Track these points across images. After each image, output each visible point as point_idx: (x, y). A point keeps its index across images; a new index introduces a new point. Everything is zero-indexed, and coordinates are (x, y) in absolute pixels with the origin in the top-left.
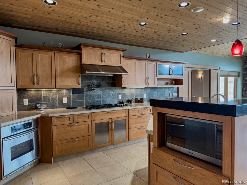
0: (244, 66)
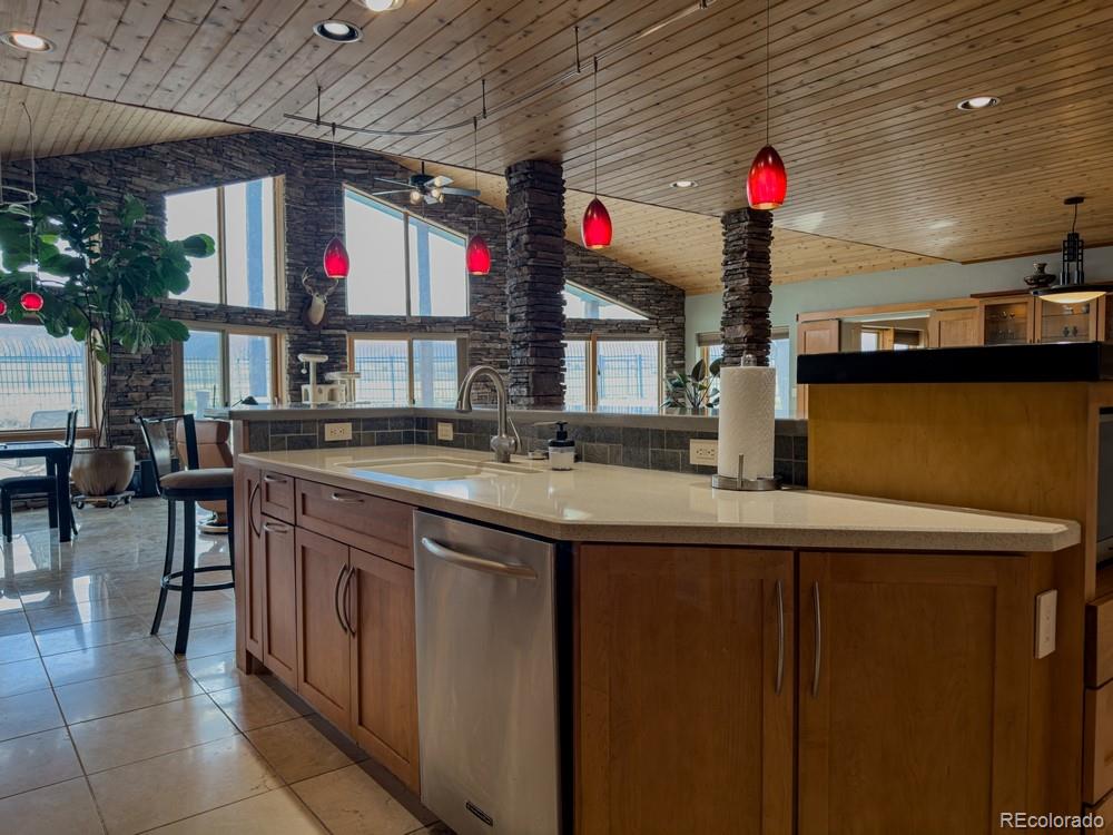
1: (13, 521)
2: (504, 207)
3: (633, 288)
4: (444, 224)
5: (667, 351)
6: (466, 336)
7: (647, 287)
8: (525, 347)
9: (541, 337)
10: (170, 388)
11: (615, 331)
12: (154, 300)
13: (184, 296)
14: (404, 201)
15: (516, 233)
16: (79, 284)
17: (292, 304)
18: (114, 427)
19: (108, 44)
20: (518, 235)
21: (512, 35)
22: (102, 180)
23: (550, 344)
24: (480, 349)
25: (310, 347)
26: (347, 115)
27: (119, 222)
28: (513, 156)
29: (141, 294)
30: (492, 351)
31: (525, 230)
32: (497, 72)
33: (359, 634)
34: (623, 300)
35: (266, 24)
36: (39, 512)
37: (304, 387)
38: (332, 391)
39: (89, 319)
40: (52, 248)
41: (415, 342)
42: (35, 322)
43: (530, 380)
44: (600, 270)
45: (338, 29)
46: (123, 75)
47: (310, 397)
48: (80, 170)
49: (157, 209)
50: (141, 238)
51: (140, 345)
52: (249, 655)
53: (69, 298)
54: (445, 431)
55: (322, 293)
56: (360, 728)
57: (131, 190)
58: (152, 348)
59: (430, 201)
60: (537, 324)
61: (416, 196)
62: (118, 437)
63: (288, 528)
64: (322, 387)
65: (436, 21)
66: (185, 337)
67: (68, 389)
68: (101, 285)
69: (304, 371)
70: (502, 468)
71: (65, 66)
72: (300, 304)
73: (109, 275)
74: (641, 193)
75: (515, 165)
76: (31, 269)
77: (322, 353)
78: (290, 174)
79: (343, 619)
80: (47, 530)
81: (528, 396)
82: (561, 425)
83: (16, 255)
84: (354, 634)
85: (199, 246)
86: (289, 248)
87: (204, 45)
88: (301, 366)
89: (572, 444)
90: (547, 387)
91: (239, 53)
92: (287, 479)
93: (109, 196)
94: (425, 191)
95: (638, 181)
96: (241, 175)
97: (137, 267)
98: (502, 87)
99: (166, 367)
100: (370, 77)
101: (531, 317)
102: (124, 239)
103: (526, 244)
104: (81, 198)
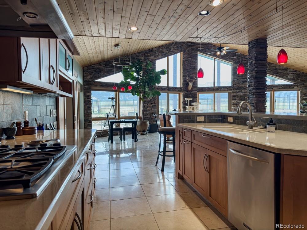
0: (85, 78)
1: (126, 137)
2: (247, 54)
3: (288, 74)
4: (226, 60)
5: (301, 94)
6: (231, 91)
7: (293, 74)
8: (253, 94)
9: (258, 91)
10: (156, 107)
11: (281, 88)
12: (153, 86)
13: (160, 85)
14: (215, 55)
15: (251, 61)
16: (138, 83)
17: (184, 85)
18: (144, 116)
19: (150, 26)
20: (252, 61)
21: (255, 4)
22: (143, 58)
23: (261, 93)
24: (235, 95)
25: (188, 96)
26: (204, 34)
27: (146, 68)
28: (251, 39)
29: (151, 85)
30: (239, 96)
31: (254, 60)
32: (249, 16)
33: (210, 172)
34: (284, 78)
35: (186, 15)
36: (130, 135)
37: (186, 107)
38: (193, 108)
39: (140, 91)
40: (133, 75)
41: (216, 94)
42: (129, 92)
43: (255, 104)
44: (276, 69)
45: (204, 12)
46: (152, 33)
47: (188, 109)
48: (138, 56)
49: (154, 64)
50: (151, 71)
51: (150, 97)
52: (179, 174)
53: (136, 86)
54: (230, 119)
55: (191, 82)
56: (210, 197)
57: (149, 60)
58: (152, 98)
59: (222, 54)
60: (257, 87)
61: (218, 53)
62: (145, 118)
63: (190, 143)
64: (191, 106)
65: (232, 5)
66: (160, 95)
67: (133, 107)
68: (143, 83)
69: (186, 103)
70: (251, 131)
71: (140, 33)
72: (186, 85)
73: (144, 81)
74: (294, 44)
75: (251, 41)
76: (129, 80)
77: (191, 98)
78: (184, 51)
79: (205, 168)
80: (131, 139)
81: (254, 109)
82: (271, 118)
83: (126, 77)
84: (208, 172)
85: (163, 72)
86: (183, 71)
87: (171, 23)
88: (186, 101)
89: (275, 124)
90: (260, 106)
91: (179, 23)
92: (189, 130)
93: (144, 62)
94: (221, 52)
95: (293, 41)
96: (173, 53)
97: (150, 78)
98: (250, 20)
99: (155, 102)
100: (211, 23)
101: (255, 85)
102: (147, 72)
103: (254, 64)
104: (139, 63)
